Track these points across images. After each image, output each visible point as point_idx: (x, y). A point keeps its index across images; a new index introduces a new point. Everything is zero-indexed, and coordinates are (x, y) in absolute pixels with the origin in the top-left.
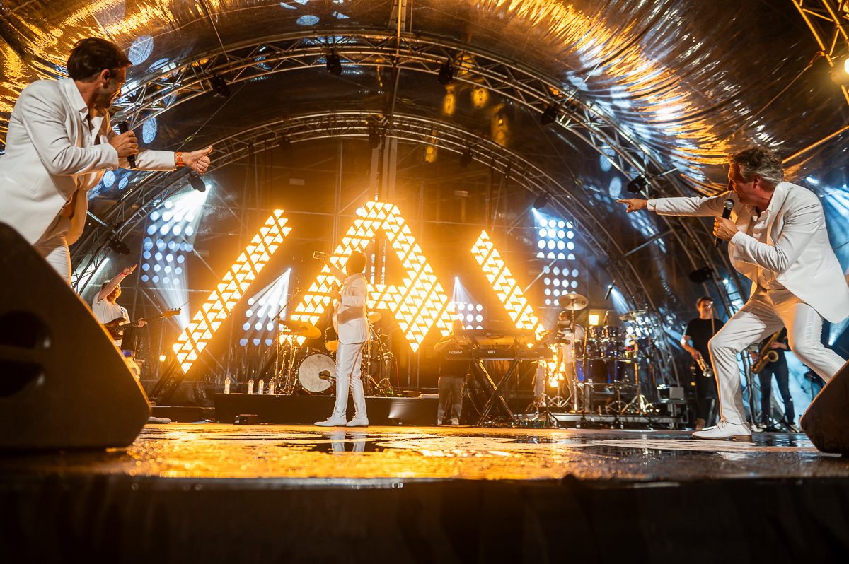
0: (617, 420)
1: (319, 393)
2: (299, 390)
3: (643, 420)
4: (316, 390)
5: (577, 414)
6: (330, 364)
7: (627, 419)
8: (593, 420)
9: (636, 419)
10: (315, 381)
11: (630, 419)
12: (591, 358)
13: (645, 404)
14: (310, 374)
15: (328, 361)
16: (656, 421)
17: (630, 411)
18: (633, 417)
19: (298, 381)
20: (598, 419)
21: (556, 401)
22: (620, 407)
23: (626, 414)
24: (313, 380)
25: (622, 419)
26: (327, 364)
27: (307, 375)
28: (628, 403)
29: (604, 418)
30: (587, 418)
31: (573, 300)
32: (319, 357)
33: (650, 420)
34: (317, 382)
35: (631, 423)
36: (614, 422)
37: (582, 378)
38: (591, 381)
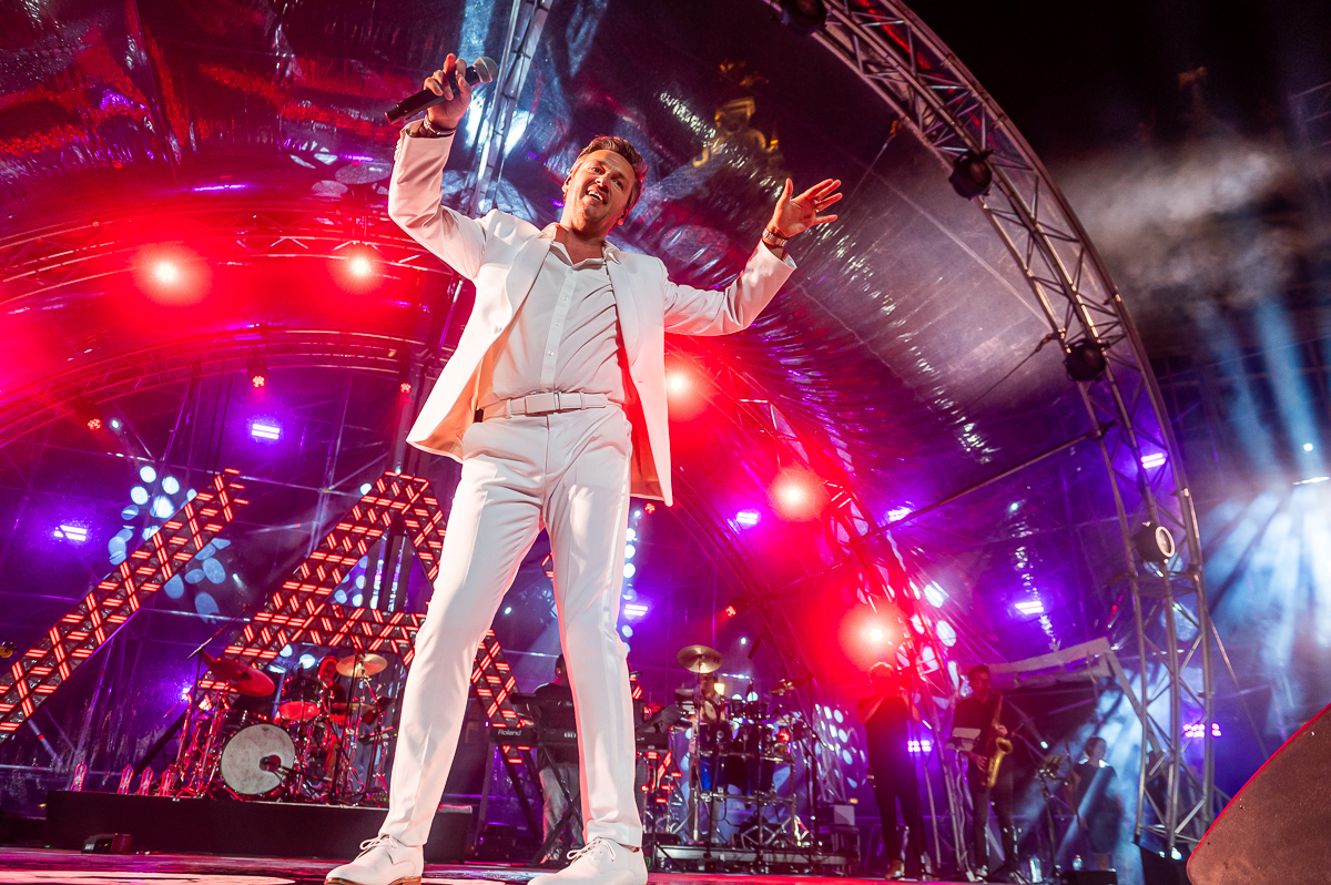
0: (759, 858)
1: (256, 797)
2: (218, 789)
3: (800, 859)
4: (250, 790)
5: (696, 846)
6: (284, 744)
7: (775, 858)
8: (722, 857)
9: (789, 857)
10: (251, 774)
11: (780, 857)
12: (723, 751)
13: (801, 832)
14: (243, 760)
15: (281, 738)
16: (820, 861)
17: (780, 844)
18: (785, 854)
19: (218, 774)
20: (731, 855)
21: (664, 823)
22: (761, 836)
23: (773, 849)
24: (247, 771)
25: (768, 857)
26: (278, 743)
27: (238, 762)
28: (774, 830)
29: (739, 855)
30: (714, 854)
31: (700, 656)
32: (266, 730)
33: (810, 860)
34: (255, 776)
35: (782, 864)
36: (755, 862)
37: (708, 785)
38: (721, 790)
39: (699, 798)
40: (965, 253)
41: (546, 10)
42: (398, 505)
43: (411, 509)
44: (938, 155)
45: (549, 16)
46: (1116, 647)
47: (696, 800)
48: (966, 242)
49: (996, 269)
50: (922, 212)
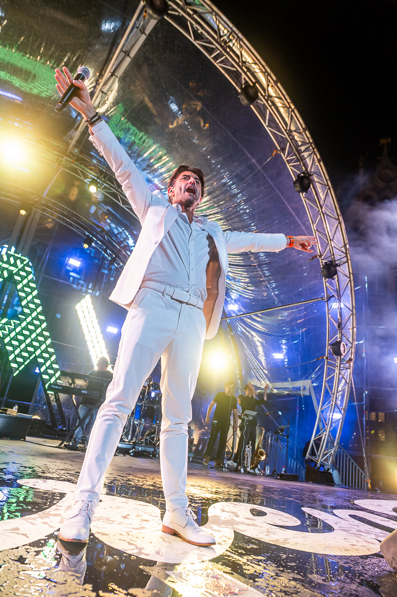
0: (155, 451)
5: (129, 443)
12: (147, 404)
20: (143, 448)
22: (155, 440)
36: (153, 452)
37: (138, 417)
38: (143, 420)
39: (133, 422)
40: (291, 213)
41: (130, 57)
42: (11, 268)
43: (18, 271)
44: (290, 170)
45: (131, 61)
46: (315, 385)
47: (132, 423)
48: (292, 208)
49: (302, 222)
50: (277, 191)
